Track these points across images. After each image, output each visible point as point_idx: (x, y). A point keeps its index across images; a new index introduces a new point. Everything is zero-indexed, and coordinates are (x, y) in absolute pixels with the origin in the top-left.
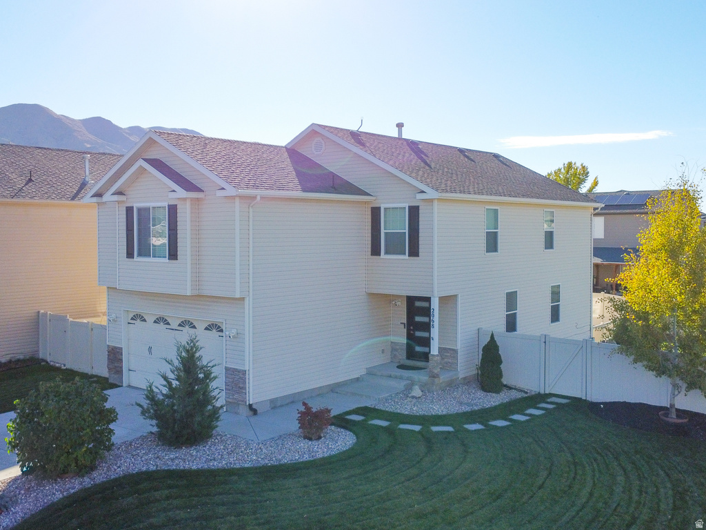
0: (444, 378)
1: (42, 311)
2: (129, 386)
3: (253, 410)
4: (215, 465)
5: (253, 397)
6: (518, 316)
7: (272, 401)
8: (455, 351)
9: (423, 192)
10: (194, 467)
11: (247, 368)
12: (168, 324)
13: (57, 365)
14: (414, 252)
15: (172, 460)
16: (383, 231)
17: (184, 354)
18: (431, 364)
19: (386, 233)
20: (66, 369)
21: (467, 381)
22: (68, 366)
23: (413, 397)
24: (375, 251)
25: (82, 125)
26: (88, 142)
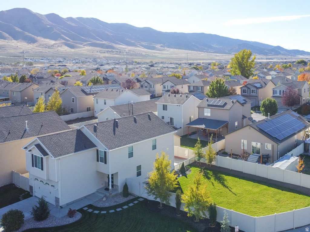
0: (114, 194)
1: (13, 171)
2: (35, 196)
3: (61, 207)
4: (46, 226)
5: (61, 204)
6: (142, 171)
7: (67, 204)
8: (118, 186)
9: (106, 149)
10: (42, 227)
11: (59, 198)
12: (43, 182)
13: (18, 186)
14: (106, 163)
15: (37, 225)
16: (99, 156)
17: (40, 201)
18: (110, 191)
19: (100, 157)
20: (20, 188)
21: (120, 194)
22: (21, 187)
23: (103, 201)
24: (98, 161)
25: (45, 17)
26: (48, 25)
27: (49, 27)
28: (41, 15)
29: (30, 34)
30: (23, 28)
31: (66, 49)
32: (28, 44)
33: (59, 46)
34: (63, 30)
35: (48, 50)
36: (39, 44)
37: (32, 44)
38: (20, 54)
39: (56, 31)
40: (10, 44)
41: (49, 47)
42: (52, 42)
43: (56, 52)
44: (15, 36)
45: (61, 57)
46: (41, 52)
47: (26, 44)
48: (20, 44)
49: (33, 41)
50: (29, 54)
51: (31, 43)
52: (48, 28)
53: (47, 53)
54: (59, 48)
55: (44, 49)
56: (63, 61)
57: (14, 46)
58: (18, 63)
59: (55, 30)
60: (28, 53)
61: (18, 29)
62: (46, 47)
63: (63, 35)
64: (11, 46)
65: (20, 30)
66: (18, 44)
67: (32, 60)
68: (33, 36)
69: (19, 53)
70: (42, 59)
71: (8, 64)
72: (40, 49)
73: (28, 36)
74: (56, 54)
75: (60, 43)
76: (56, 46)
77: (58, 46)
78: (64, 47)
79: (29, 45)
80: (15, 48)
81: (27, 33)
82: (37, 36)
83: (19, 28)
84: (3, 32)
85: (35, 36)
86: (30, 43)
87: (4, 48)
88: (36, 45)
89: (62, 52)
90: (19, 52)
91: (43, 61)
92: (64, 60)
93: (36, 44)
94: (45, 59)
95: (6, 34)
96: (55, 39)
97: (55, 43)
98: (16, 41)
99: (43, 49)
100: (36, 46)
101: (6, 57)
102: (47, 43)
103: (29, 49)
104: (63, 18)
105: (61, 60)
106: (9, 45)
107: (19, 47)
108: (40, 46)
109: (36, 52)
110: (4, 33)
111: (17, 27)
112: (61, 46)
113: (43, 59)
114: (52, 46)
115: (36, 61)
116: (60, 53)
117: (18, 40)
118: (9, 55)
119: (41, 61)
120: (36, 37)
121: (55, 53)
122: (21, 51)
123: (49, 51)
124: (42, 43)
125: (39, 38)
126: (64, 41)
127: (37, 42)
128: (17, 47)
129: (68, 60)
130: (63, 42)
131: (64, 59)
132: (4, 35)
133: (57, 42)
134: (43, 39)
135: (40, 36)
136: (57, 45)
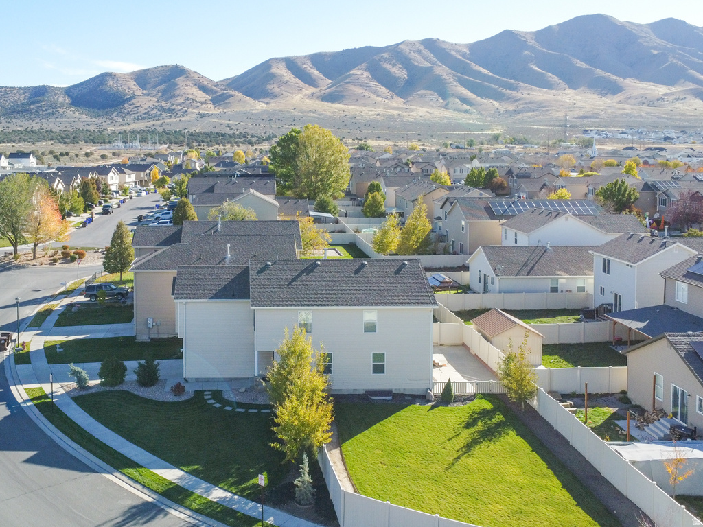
25: (649, 30)
26: (655, 48)
27: (655, 52)
28: (639, 26)
29: (607, 74)
30: (592, 60)
31: (695, 107)
32: (599, 96)
33: (678, 99)
34: (693, 59)
35: (647, 109)
36: (626, 95)
37: (611, 95)
38: (578, 121)
39: (675, 61)
40: (559, 98)
41: (651, 103)
42: (662, 90)
43: (666, 114)
44: (572, 80)
45: (674, 127)
46: (627, 115)
47: (595, 96)
48: (581, 98)
49: (614, 89)
50: (598, 120)
51: (608, 95)
52: (655, 55)
53: (642, 118)
54: (678, 105)
55: (638, 107)
56: (678, 137)
57: (567, 102)
58: (560, 141)
59: (672, 60)
60: (596, 118)
61: (579, 64)
62: (643, 104)
63: (692, 71)
64: (561, 103)
65: (584, 66)
66: (578, 98)
67: (600, 135)
68: (615, 77)
69: (577, 118)
70: (623, 133)
71: (537, 144)
72: (628, 108)
73: (603, 77)
74: (666, 118)
75: (681, 91)
76: (671, 98)
77: (675, 99)
78: (692, 101)
79: (603, 98)
80: (569, 108)
81: (599, 72)
82: (624, 78)
83: (584, 61)
84: (548, 72)
85: (618, 78)
86: (606, 94)
87: (545, 107)
88: (618, 100)
89: (682, 115)
90: (577, 116)
91: (624, 136)
92: (681, 135)
93: (619, 97)
94: (633, 131)
95: (553, 76)
96: (670, 82)
97: (669, 91)
98: (574, 91)
99: (634, 107)
100: (619, 102)
101: (544, 127)
102: (647, 92)
103: (599, 110)
104: (698, 28)
105: (673, 134)
106: (557, 101)
107: (579, 104)
108: (629, 101)
109: (616, 116)
110: (550, 75)
111: (578, 59)
112: (685, 99)
113: (625, 133)
114: (658, 100)
115: (607, 138)
116: (677, 117)
117: (579, 90)
118: (552, 123)
119: (620, 136)
120: (622, 79)
121: (664, 118)
122: (582, 113)
123: (648, 113)
124: (635, 93)
125: (628, 81)
126: (693, 86)
127: (623, 90)
128: (575, 104)
129: (690, 136)
130: (691, 89)
131: (682, 132)
132: (550, 79)
133: (674, 89)
134: (637, 84)
135: (630, 77)
136: (674, 97)
